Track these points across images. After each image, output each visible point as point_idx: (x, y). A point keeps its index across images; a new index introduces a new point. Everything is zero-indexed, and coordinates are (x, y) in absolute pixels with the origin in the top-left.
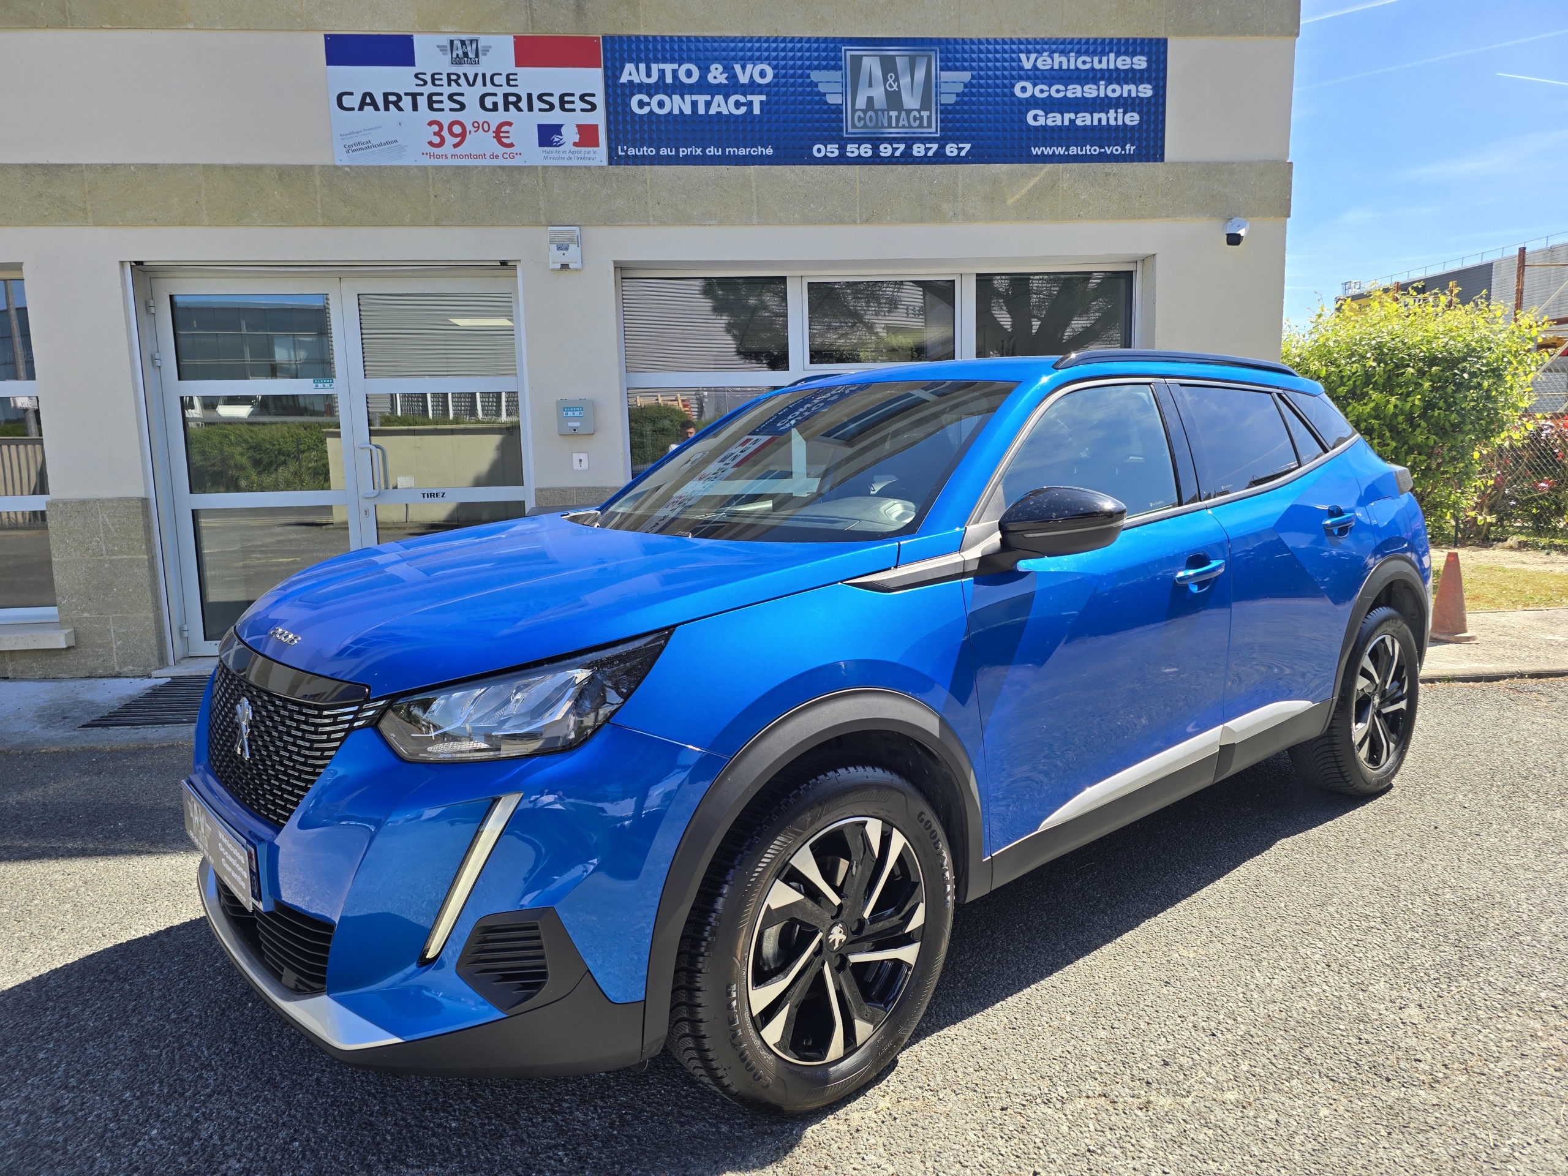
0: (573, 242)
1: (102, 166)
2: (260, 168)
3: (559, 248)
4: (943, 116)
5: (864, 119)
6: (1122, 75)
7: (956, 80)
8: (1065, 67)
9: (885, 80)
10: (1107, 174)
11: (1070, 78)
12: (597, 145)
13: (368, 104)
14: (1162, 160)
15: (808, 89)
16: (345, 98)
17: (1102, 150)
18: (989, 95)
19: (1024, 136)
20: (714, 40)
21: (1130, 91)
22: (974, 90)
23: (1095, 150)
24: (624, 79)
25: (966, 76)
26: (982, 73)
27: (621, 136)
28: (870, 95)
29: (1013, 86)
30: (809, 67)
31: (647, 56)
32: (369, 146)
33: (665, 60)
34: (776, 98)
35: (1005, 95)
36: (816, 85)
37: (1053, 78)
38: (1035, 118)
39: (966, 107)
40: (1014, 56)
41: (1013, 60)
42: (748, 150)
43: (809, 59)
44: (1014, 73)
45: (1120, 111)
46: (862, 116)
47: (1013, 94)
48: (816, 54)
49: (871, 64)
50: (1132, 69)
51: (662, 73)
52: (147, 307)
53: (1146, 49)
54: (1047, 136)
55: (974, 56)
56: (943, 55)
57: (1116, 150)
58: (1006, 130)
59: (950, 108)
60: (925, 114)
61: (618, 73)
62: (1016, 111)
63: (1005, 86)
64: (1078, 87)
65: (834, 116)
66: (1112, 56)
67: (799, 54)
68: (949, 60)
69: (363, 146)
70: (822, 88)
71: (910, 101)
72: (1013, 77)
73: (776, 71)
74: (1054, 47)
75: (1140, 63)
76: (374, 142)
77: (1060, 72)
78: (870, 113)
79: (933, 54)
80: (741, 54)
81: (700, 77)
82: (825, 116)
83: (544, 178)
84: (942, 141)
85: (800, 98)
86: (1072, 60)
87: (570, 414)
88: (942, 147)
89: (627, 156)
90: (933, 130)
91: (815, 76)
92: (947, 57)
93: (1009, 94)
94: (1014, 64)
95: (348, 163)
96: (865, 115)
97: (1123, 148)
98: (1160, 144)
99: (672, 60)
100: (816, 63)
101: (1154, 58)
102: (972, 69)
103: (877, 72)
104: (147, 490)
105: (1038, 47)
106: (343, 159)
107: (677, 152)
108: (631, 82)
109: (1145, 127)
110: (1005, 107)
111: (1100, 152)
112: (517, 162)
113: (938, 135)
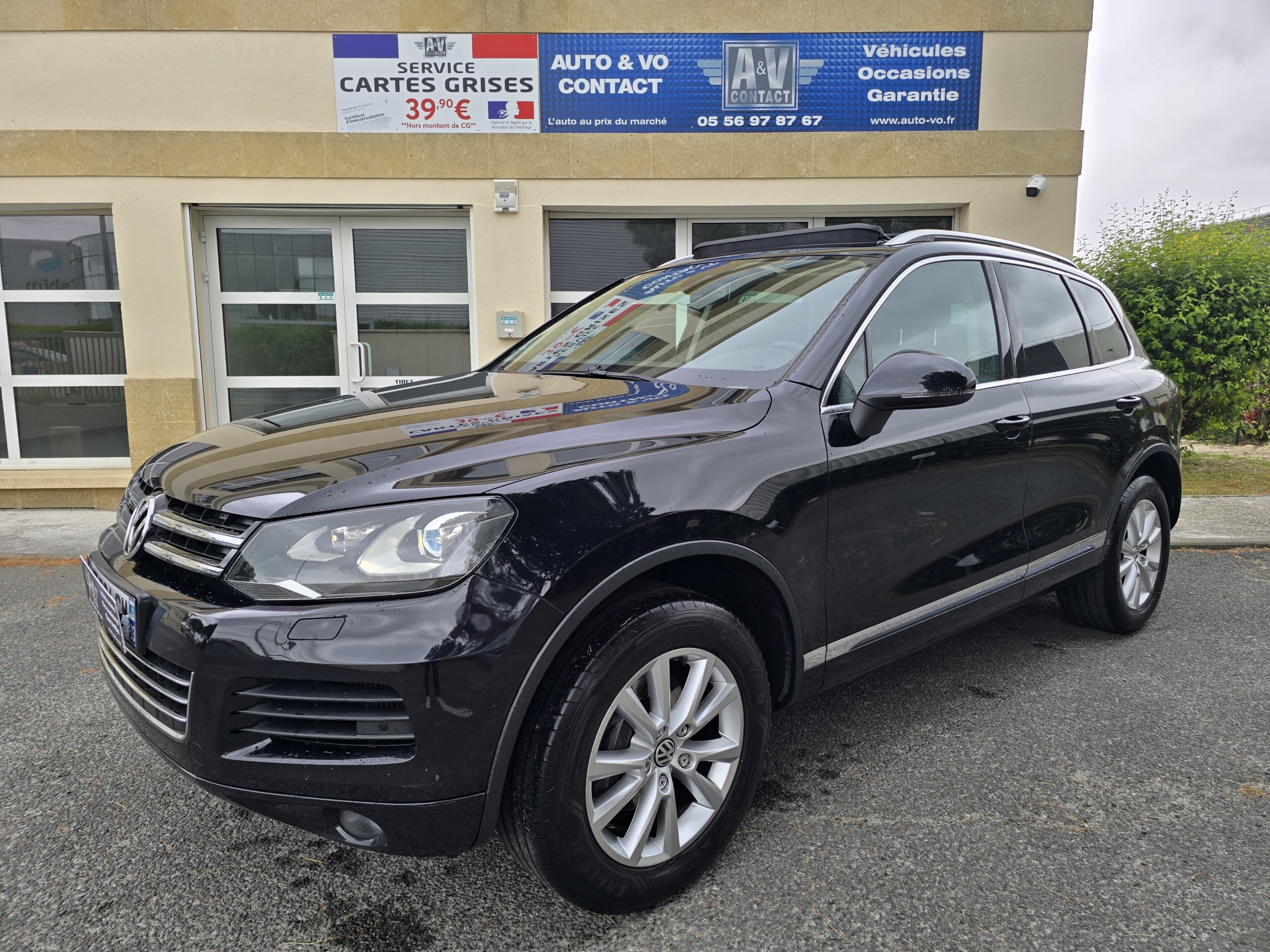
0: (512, 191)
1: (170, 132)
2: (283, 134)
3: (501, 196)
4: (801, 94)
5: (738, 96)
6: (946, 61)
7: (812, 66)
8: (899, 55)
9: (756, 66)
10: (931, 140)
11: (903, 64)
12: (532, 117)
13: (364, 87)
14: (977, 129)
15: (695, 74)
16: (346, 82)
17: (928, 121)
18: (838, 77)
19: (865, 110)
20: (623, 35)
21: (951, 74)
22: (826, 74)
23: (922, 121)
24: (554, 67)
25: (820, 63)
26: (833, 60)
27: (551, 110)
28: (744, 78)
29: (857, 71)
30: (697, 57)
31: (572, 49)
32: (363, 118)
33: (586, 53)
34: (671, 81)
35: (850, 77)
36: (702, 70)
37: (890, 64)
38: (874, 95)
39: (819, 87)
40: (858, 47)
41: (857, 50)
42: (647, 121)
43: (696, 50)
44: (858, 60)
45: (943, 90)
46: (737, 94)
47: (857, 77)
48: (702, 47)
49: (745, 54)
50: (954, 57)
51: (583, 62)
52: (200, 236)
53: (966, 41)
54: (884, 109)
55: (826, 47)
56: (802, 47)
57: (939, 121)
58: (850, 105)
59: (806, 88)
60: (786, 92)
61: (549, 62)
62: (859, 90)
63: (850, 70)
64: (910, 72)
65: (714, 94)
66: (938, 46)
67: (689, 47)
68: (806, 50)
69: (359, 118)
70: (706, 73)
71: (775, 83)
72: (857, 64)
73: (671, 60)
74: (891, 39)
75: (961, 51)
76: (367, 115)
77: (896, 59)
78: (743, 92)
79: (794, 46)
80: (644, 47)
81: (612, 65)
82: (708, 94)
83: (492, 143)
84: (800, 114)
85: (689, 81)
86: (905, 50)
87: (506, 322)
88: (799, 119)
89: (555, 126)
90: (793, 105)
91: (701, 63)
92: (805, 48)
93: (853, 77)
94: (858, 53)
95: (346, 131)
96: (739, 94)
97: (945, 120)
98: (975, 116)
99: (591, 53)
100: (702, 53)
101: (972, 47)
102: (825, 57)
103: (750, 60)
104: (196, 373)
105: (878, 40)
106: (343, 128)
107: (593, 122)
108: (559, 69)
109: (963, 102)
110: (850, 87)
111: (926, 122)
112: (472, 130)
113: (797, 109)
